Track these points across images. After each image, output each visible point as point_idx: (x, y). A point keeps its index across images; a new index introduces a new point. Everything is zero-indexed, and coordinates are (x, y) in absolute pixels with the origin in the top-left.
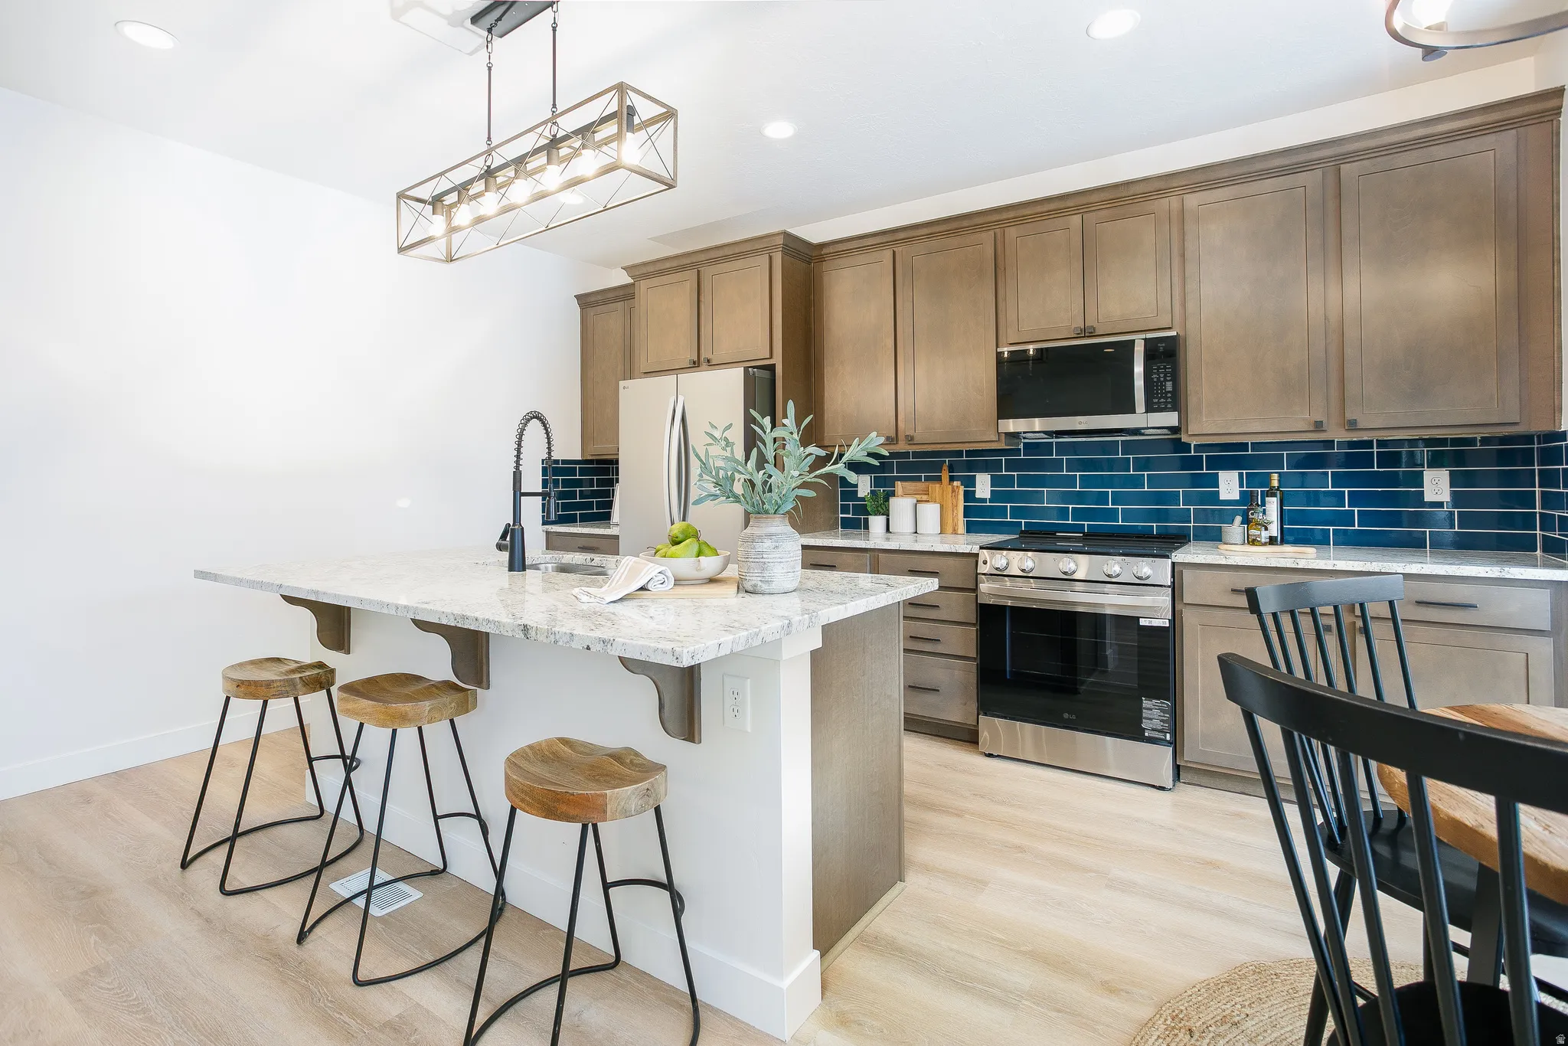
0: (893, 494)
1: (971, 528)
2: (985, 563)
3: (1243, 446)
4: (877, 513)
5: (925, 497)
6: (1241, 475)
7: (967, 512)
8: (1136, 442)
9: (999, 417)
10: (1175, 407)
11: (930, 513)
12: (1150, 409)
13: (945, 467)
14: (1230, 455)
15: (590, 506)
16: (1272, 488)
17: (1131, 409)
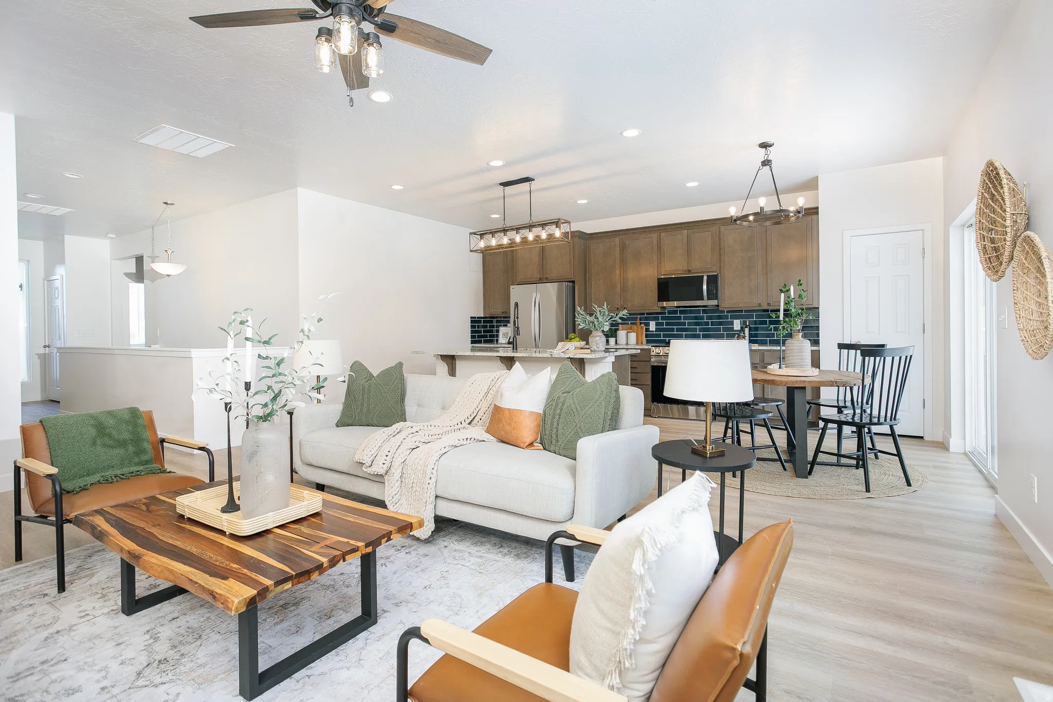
0: (618, 329)
1: (648, 342)
2: (653, 351)
3: (741, 311)
4: (612, 337)
5: (630, 331)
6: (741, 321)
7: (647, 336)
8: (706, 309)
9: (659, 301)
10: (716, 298)
11: (633, 336)
12: (709, 299)
13: (638, 319)
14: (736, 313)
15: (486, 336)
16: (747, 325)
17: (702, 299)
